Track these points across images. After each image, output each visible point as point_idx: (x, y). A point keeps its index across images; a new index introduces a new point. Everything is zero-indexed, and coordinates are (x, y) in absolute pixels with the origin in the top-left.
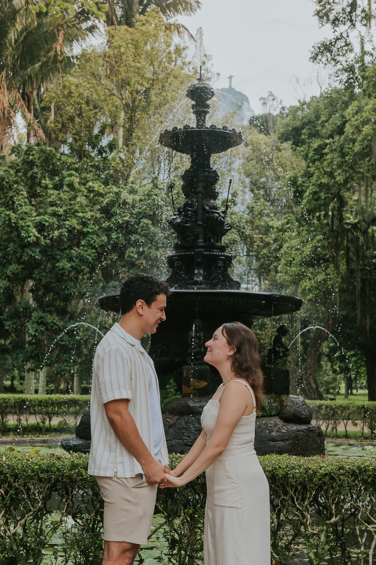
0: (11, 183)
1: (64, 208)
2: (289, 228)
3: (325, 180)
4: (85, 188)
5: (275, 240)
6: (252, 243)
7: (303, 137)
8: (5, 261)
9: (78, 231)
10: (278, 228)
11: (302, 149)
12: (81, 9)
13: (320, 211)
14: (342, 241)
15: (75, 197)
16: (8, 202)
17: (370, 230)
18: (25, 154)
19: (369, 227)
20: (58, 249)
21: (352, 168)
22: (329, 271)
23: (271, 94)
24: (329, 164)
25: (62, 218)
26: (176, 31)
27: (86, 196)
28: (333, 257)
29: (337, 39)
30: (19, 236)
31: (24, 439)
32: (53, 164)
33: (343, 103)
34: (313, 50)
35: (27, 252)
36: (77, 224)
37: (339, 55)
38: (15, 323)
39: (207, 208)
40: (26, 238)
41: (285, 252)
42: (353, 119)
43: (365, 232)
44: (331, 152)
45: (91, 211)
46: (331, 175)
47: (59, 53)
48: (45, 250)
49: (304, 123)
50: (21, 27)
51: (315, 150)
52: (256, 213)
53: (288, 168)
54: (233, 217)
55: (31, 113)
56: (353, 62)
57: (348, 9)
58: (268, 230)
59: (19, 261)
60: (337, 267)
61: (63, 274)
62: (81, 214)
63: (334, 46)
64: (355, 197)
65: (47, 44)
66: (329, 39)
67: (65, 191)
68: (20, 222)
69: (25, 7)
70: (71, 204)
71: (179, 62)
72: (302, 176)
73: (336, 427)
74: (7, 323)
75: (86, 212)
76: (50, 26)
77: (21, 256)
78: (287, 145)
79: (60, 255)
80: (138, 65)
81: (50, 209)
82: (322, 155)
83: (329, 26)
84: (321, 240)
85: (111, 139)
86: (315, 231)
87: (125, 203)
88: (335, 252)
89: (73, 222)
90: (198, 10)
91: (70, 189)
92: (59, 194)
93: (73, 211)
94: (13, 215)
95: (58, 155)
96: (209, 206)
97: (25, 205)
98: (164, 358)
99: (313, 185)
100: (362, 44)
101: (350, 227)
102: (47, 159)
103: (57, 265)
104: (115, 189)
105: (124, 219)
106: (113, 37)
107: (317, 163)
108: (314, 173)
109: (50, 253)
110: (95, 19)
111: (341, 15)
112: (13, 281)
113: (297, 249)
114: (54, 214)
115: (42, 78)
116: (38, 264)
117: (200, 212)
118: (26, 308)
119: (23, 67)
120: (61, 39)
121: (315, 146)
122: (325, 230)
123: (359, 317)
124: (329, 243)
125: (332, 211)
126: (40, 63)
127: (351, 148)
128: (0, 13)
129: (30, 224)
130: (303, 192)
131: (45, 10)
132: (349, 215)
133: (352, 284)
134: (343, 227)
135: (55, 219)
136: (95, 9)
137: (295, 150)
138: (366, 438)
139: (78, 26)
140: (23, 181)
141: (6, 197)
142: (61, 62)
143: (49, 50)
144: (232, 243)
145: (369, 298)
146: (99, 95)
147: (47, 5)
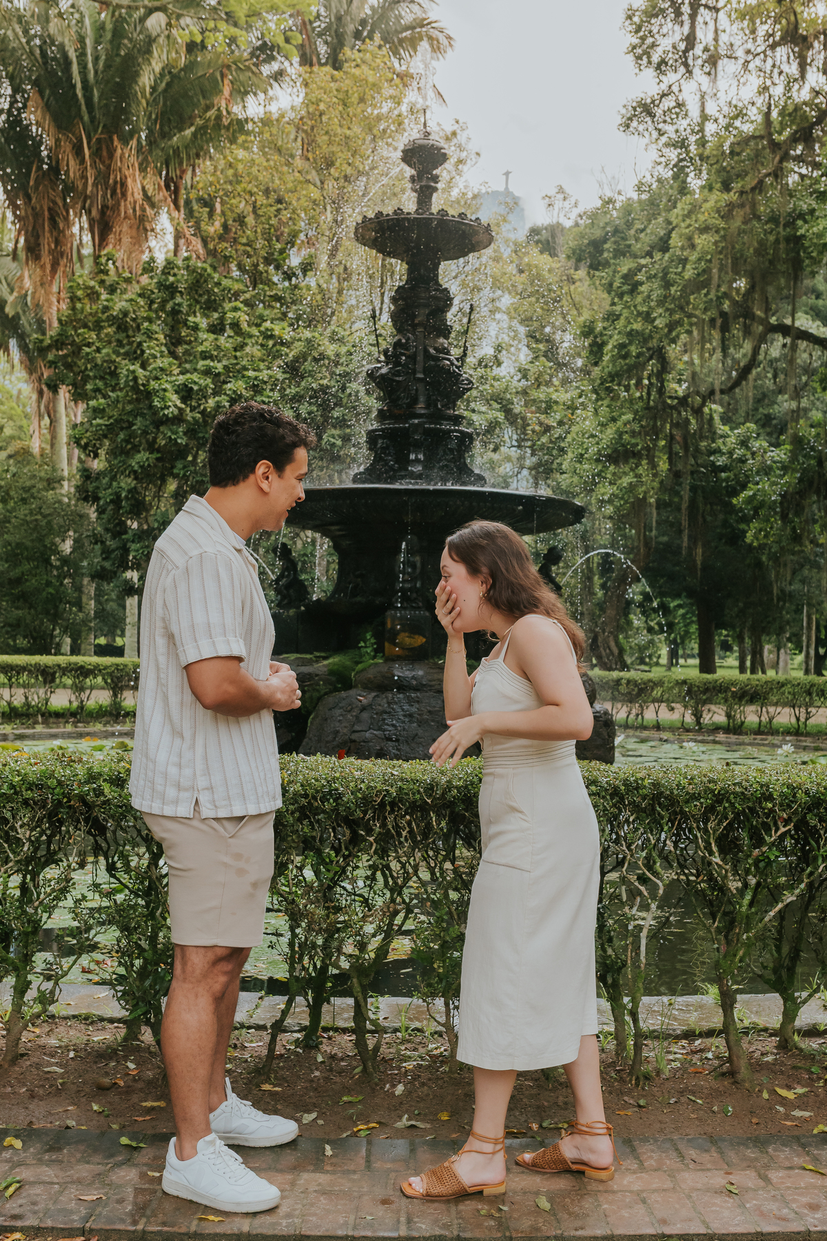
0: (139, 321)
1: (225, 362)
2: (582, 404)
3: (637, 326)
4: (260, 332)
5: (561, 423)
6: (525, 425)
7: (605, 255)
8: (129, 446)
10: (565, 404)
11: (603, 274)
12: (260, 42)
13: (630, 378)
14: (663, 426)
15: (241, 347)
16: (135, 352)
17: (706, 410)
18: (163, 273)
19: (703, 404)
21: (682, 308)
22: (640, 470)
23: (561, 190)
24: (644, 300)
25: (222, 378)
27: (262, 345)
28: (648, 449)
29: (664, 95)
30: (151, 407)
32: (209, 292)
33: (669, 201)
34: (624, 111)
35: (163, 433)
36: (246, 389)
37: (665, 122)
39: (432, 351)
40: (162, 409)
41: (574, 440)
43: (698, 412)
44: (647, 279)
45: (269, 368)
46: (648, 317)
47: (225, 113)
48: (193, 430)
49: (607, 234)
51: (625, 277)
52: (532, 379)
53: (585, 310)
54: (496, 384)
55: (179, 210)
56: (687, 133)
57: (682, 46)
58: (551, 407)
59: (151, 447)
60: (653, 465)
62: (251, 373)
63: (658, 106)
64: (686, 358)
65: (204, 97)
66: (650, 94)
67: (229, 337)
68: (152, 383)
69: (167, 33)
70: (236, 358)
72: (605, 319)
73: (642, 714)
74: (133, 546)
75: (259, 370)
76: (209, 67)
77: (155, 439)
78: (582, 271)
80: (348, 132)
81: (201, 364)
82: (634, 288)
83: (650, 73)
84: (629, 422)
85: (305, 255)
86: (622, 407)
87: (323, 356)
88: (650, 441)
89: (237, 385)
90: (449, 50)
91: (235, 332)
92: (216, 339)
93: (238, 367)
94: (140, 372)
95: (216, 276)
96: (435, 349)
97: (162, 357)
98: (359, 599)
99: (619, 333)
100: (703, 103)
101: (675, 402)
102: (198, 281)
104: (307, 334)
105: (321, 382)
106: (307, 85)
107: (626, 298)
108: (620, 315)
109: (200, 435)
110: (283, 59)
111: (670, 55)
112: (142, 479)
113: (593, 436)
114: (207, 372)
115: (198, 155)
116: (182, 452)
117: (420, 358)
119: (165, 135)
120: (226, 90)
121: (624, 270)
122: (636, 407)
123: (685, 544)
124: (642, 426)
125: (649, 379)
126: (193, 129)
127: (679, 274)
128: (126, 41)
129: (168, 386)
130: (604, 344)
131: (198, 39)
132: (675, 386)
133: (677, 493)
134: (665, 402)
135: (209, 380)
136: (280, 40)
137: (592, 277)
138: (688, 730)
139: (254, 68)
140: (159, 318)
141: (130, 343)
142: (227, 128)
143: (208, 108)
144: (492, 427)
145: (703, 517)
146: (284, 181)
147: (202, 33)
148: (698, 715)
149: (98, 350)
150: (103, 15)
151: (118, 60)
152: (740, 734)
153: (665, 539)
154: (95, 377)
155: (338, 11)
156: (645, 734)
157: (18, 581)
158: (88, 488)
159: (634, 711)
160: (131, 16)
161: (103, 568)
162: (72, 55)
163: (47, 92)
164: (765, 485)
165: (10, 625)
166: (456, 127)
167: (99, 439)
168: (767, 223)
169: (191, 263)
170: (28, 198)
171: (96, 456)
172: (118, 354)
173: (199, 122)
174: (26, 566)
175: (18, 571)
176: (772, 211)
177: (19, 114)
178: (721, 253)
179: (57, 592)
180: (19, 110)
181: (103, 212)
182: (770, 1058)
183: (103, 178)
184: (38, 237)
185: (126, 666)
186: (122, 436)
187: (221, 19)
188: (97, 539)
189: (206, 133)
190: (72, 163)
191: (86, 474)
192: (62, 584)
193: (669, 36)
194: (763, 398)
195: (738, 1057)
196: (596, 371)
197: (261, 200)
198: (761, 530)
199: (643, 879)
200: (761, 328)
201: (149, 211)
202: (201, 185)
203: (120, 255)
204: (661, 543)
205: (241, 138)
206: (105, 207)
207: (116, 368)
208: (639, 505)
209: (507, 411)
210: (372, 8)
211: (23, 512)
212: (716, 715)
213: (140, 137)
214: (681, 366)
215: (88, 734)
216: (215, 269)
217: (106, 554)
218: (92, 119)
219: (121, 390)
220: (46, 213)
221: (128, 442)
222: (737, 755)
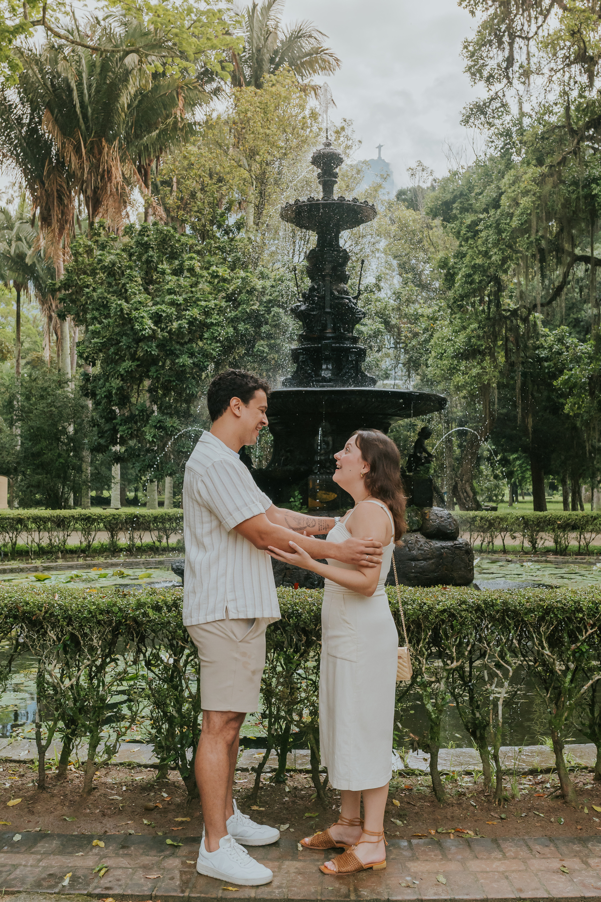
0: (123, 268)
1: (184, 296)
2: (441, 316)
3: (479, 261)
4: (208, 273)
5: (426, 330)
6: (399, 334)
7: (454, 211)
8: (117, 357)
9: (200, 322)
10: (428, 317)
11: (453, 225)
12: (203, 69)
13: (475, 297)
14: (500, 331)
15: (196, 284)
16: (121, 291)
17: (531, 317)
18: (139, 235)
19: (530, 314)
20: (178, 343)
21: (510, 247)
22: (485, 364)
23: (420, 164)
24: (483, 243)
25: (182, 307)
26: (313, 93)
27: (210, 282)
28: (490, 348)
29: (492, 99)
30: (132, 328)
31: (137, 560)
32: (172, 246)
33: (499, 173)
34: (464, 111)
35: (141, 347)
36: (199, 314)
37: (494, 117)
38: (130, 428)
39: (336, 293)
40: (141, 330)
41: (436, 343)
42: (509, 191)
43: (525, 320)
44: (485, 228)
45: (215, 299)
46: (486, 254)
47: (179, 119)
48: (162, 344)
49: (455, 197)
50: (134, 89)
51: (469, 227)
52: (404, 299)
53: (440, 248)
54: (377, 304)
55: (148, 188)
56: (510, 125)
57: (504, 65)
58: (417, 319)
59: (133, 358)
60: (494, 359)
61: (184, 372)
62: (203, 303)
63: (488, 107)
64: (515, 280)
65: (165, 109)
66: (483, 99)
67: (186, 277)
68: (134, 312)
69: (139, 67)
70: (192, 292)
71: (315, 129)
72: (455, 257)
73: (492, 541)
74: (121, 428)
75: (209, 301)
76: (168, 89)
77: (136, 352)
78: (438, 221)
79: (180, 350)
80: (268, 131)
81: (168, 298)
82: (476, 233)
83: (482, 84)
84: (475, 329)
85: (239, 217)
86: (469, 319)
87: (254, 289)
88: (491, 342)
89: (195, 312)
91: (191, 274)
92: (178, 280)
93: (194, 299)
94: (125, 305)
95: (177, 236)
96: (339, 291)
97: (140, 293)
98: (289, 467)
99: (466, 266)
100: (520, 103)
101: (509, 313)
102: (164, 240)
103: (177, 361)
105: (253, 307)
106: (238, 100)
107: (470, 241)
108: (466, 253)
109: (168, 348)
110: (220, 80)
111: (496, 71)
112: (127, 380)
113: (449, 340)
114: (173, 303)
115: (161, 149)
116: (154, 361)
117: (328, 298)
118: (142, 411)
119: (138, 136)
120: (181, 104)
121: (468, 222)
122: (480, 318)
123: (519, 415)
124: (485, 332)
125: (489, 296)
126: (157, 131)
127: (508, 224)
128: (110, 74)
129: (145, 314)
130: (455, 274)
131: (161, 70)
132: (508, 301)
133: (513, 378)
134: (500, 314)
135: (173, 309)
136: (218, 68)
137: (445, 227)
138: (526, 553)
139: (200, 88)
140: (137, 266)
141: (117, 284)
142: (182, 130)
143: (168, 116)
144: (377, 334)
145: (532, 395)
146: (223, 165)
147: (164, 64)
148: (533, 542)
149: (94, 290)
150: (94, 56)
151: (105, 87)
152: (565, 555)
153: (505, 411)
154: (93, 309)
155: (258, 45)
156: (496, 556)
157: (39, 454)
158: (88, 388)
159: (486, 540)
160: (114, 57)
161: (99, 444)
162: (73, 85)
163: (56, 110)
164: (576, 371)
165: (32, 486)
166: (344, 124)
167: (96, 353)
168: (570, 185)
169: (160, 227)
170: (42, 183)
171: (94, 365)
172: (109, 293)
173: (162, 126)
174: (44, 443)
175: (38, 447)
176: (574, 177)
177: (36, 126)
178: (537, 208)
179: (66, 461)
180: (36, 123)
181: (95, 192)
182: (589, 787)
183: (95, 168)
184: (49, 210)
185: (120, 515)
186: (112, 350)
187: (177, 56)
188: (94, 423)
189: (166, 134)
190: (73, 158)
191: (86, 377)
192: (69, 456)
193: (495, 57)
194: (572, 307)
195: (567, 785)
196: (450, 294)
197: (207, 180)
198: (575, 404)
199: (498, 666)
200: (569, 259)
201: (127, 189)
202: (164, 172)
203: (108, 222)
204: (502, 414)
205: (192, 139)
206: (96, 188)
207: (107, 302)
208: (485, 389)
209: (386, 323)
210: (282, 42)
211: (41, 405)
212: (546, 540)
213: (120, 138)
214: (511, 286)
215: (94, 565)
216: (175, 229)
217: (101, 434)
218: (87, 128)
219: (110, 317)
220: (55, 193)
221: (116, 354)
222: (563, 571)
